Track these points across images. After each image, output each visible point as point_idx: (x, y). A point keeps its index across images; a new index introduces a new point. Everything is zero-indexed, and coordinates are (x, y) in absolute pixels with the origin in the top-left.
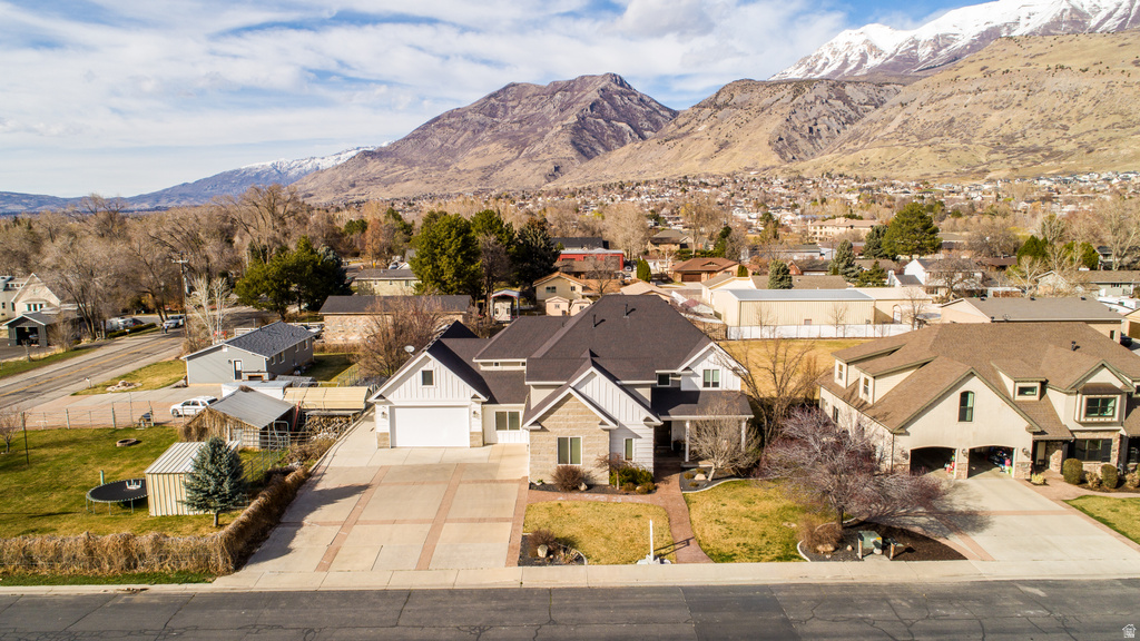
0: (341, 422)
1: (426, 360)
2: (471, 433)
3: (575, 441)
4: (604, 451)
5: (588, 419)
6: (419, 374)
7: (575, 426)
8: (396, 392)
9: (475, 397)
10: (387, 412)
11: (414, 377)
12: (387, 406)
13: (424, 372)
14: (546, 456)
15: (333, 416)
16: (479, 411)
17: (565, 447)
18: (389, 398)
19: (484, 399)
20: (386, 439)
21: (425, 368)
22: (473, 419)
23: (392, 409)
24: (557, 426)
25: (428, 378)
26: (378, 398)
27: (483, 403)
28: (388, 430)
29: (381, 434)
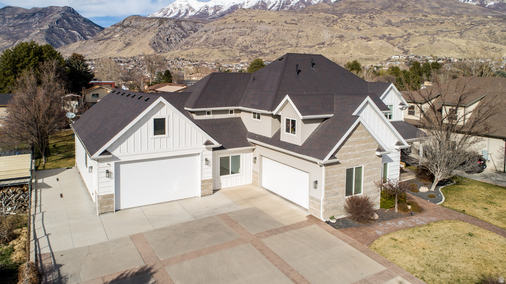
0: (15, 193)
1: (161, 105)
2: (203, 182)
3: (359, 169)
4: (379, 178)
5: (369, 147)
6: (150, 124)
7: (359, 156)
8: (124, 145)
9: (208, 143)
10: (112, 169)
11: (144, 127)
12: (112, 163)
13: (155, 120)
14: (336, 190)
15: (6, 187)
16: (210, 158)
17: (352, 178)
18: (115, 153)
19: (217, 144)
20: (110, 202)
21: (158, 116)
22: (205, 166)
23: (117, 166)
24: (346, 157)
25: (160, 126)
26: (102, 154)
27: (214, 149)
28: (113, 192)
29: (104, 197)
